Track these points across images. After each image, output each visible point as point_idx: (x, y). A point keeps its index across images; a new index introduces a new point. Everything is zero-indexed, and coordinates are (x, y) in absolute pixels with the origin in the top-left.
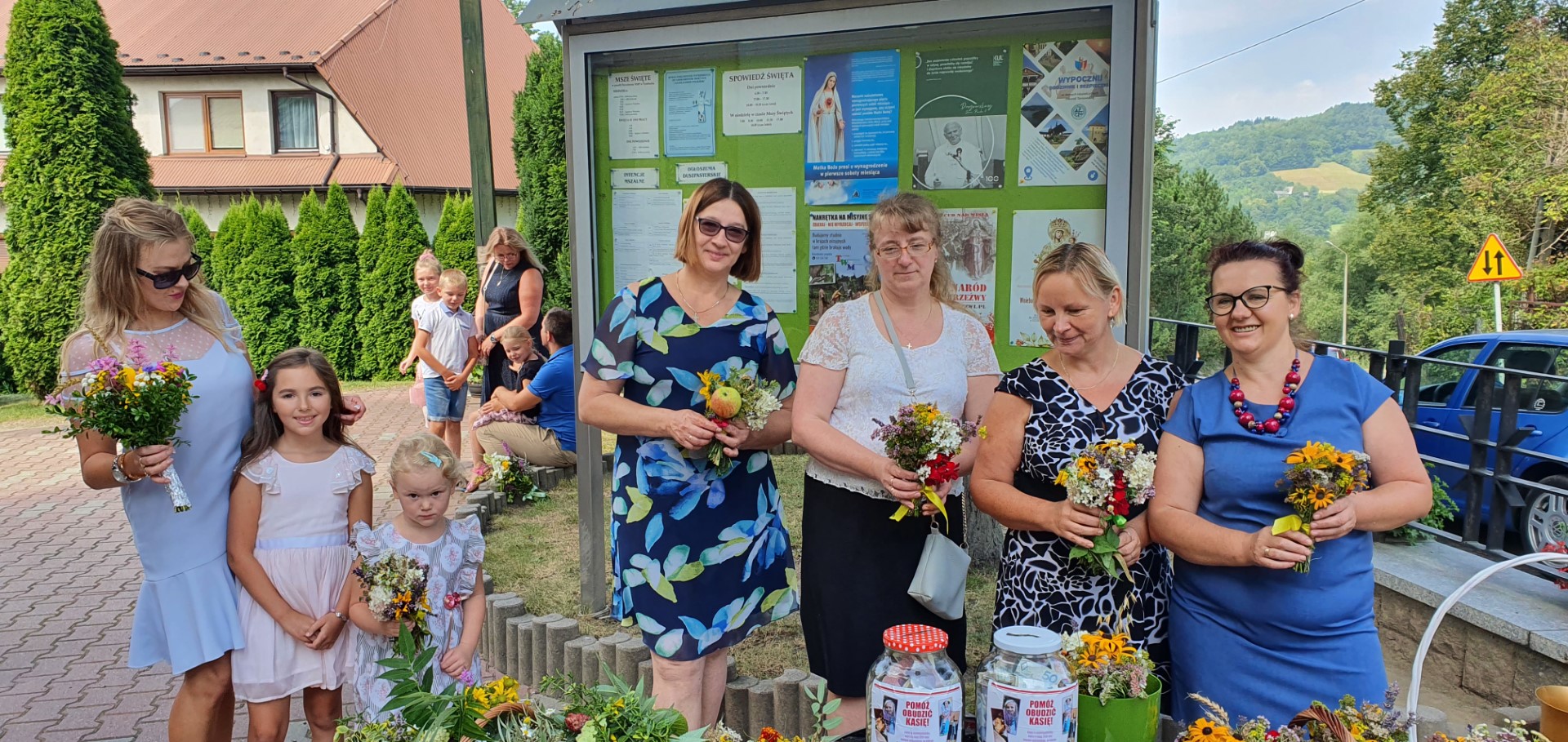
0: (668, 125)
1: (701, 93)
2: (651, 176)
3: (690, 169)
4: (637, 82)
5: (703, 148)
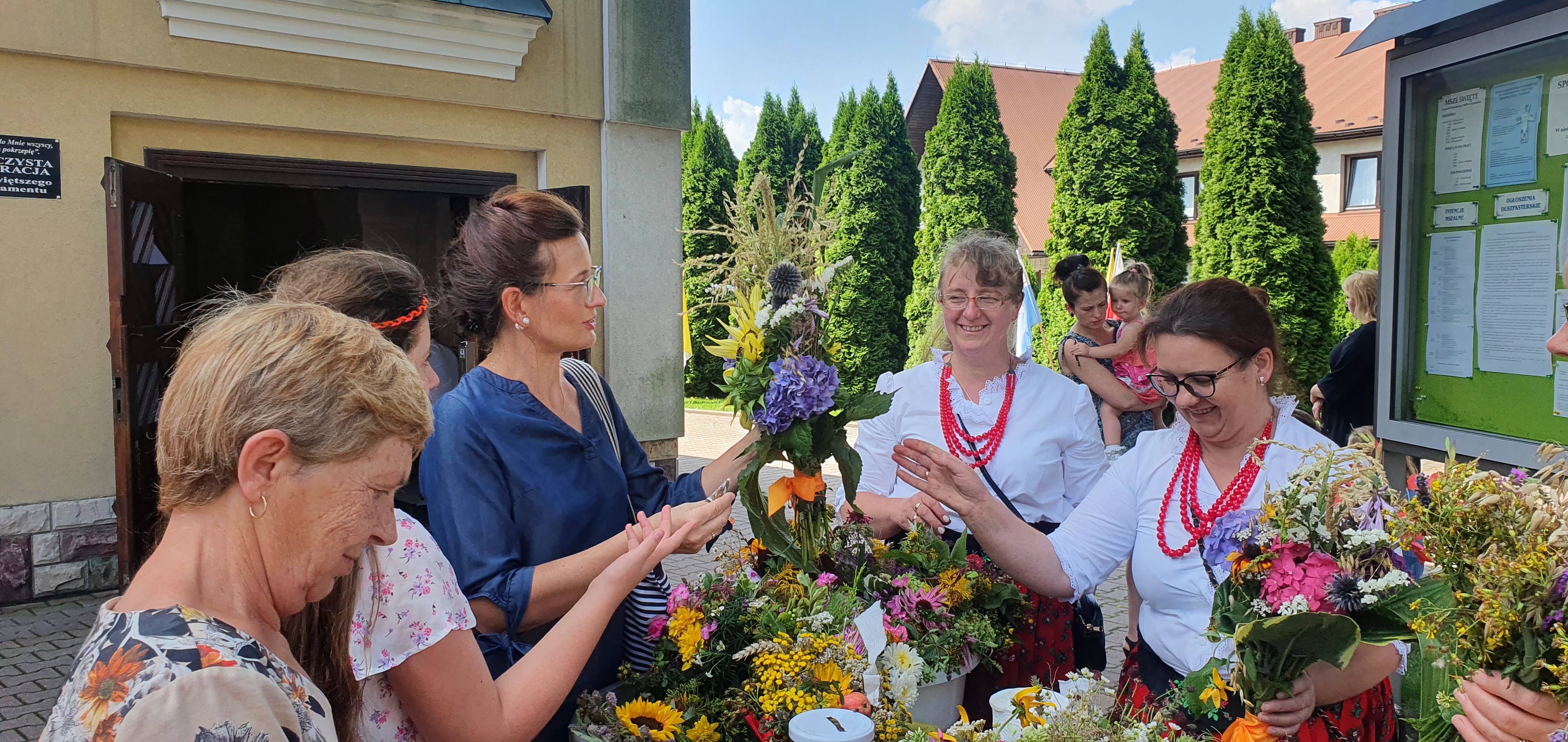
0: (1489, 148)
1: (1527, 106)
2: (1469, 212)
3: (1509, 201)
4: (1465, 102)
5: (1523, 173)
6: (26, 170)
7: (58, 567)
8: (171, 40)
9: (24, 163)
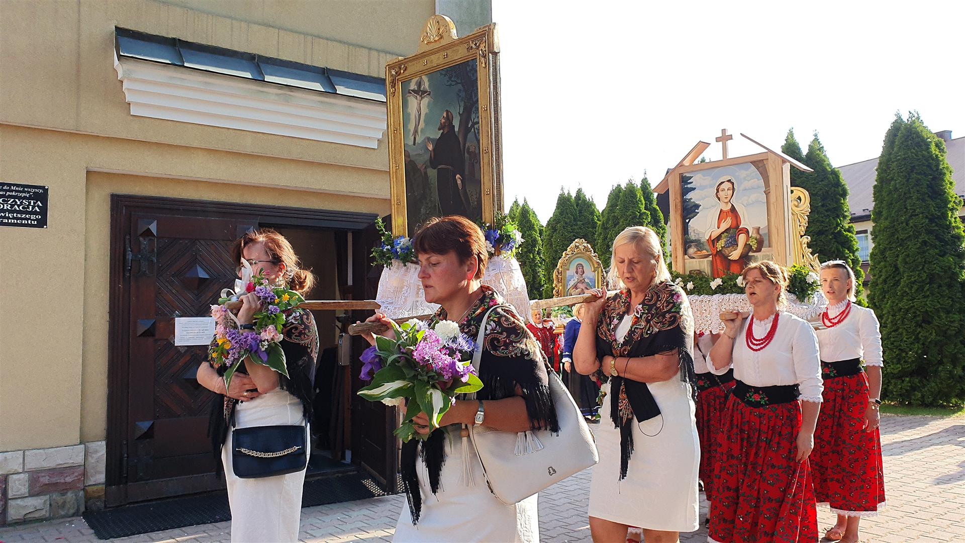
6: (22, 208)
7: (26, 500)
8: (131, 118)
9: (21, 203)
